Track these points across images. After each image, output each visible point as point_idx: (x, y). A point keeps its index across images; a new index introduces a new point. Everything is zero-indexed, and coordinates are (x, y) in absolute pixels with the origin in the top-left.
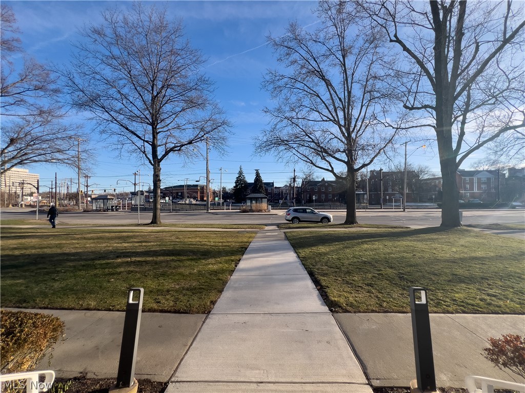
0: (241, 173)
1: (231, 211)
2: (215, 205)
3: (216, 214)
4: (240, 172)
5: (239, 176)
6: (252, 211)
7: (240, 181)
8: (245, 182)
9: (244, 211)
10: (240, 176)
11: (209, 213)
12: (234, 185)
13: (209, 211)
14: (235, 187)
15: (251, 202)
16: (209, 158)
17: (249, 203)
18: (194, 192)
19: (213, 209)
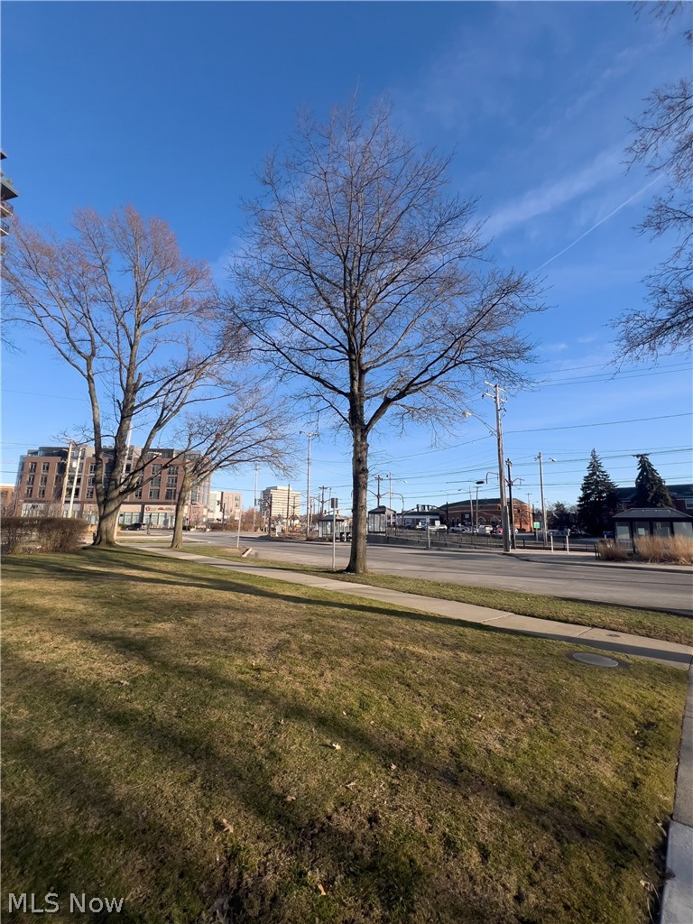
0: (595, 466)
1: (568, 553)
2: (535, 540)
3: (526, 559)
4: (591, 464)
5: (591, 475)
6: (635, 556)
7: (595, 485)
8: (609, 486)
9: (610, 557)
10: (594, 474)
11: (510, 555)
12: (581, 494)
13: (511, 551)
14: (581, 499)
15: (633, 533)
16: (502, 430)
17: (623, 534)
18: (495, 513)
19: (524, 548)
